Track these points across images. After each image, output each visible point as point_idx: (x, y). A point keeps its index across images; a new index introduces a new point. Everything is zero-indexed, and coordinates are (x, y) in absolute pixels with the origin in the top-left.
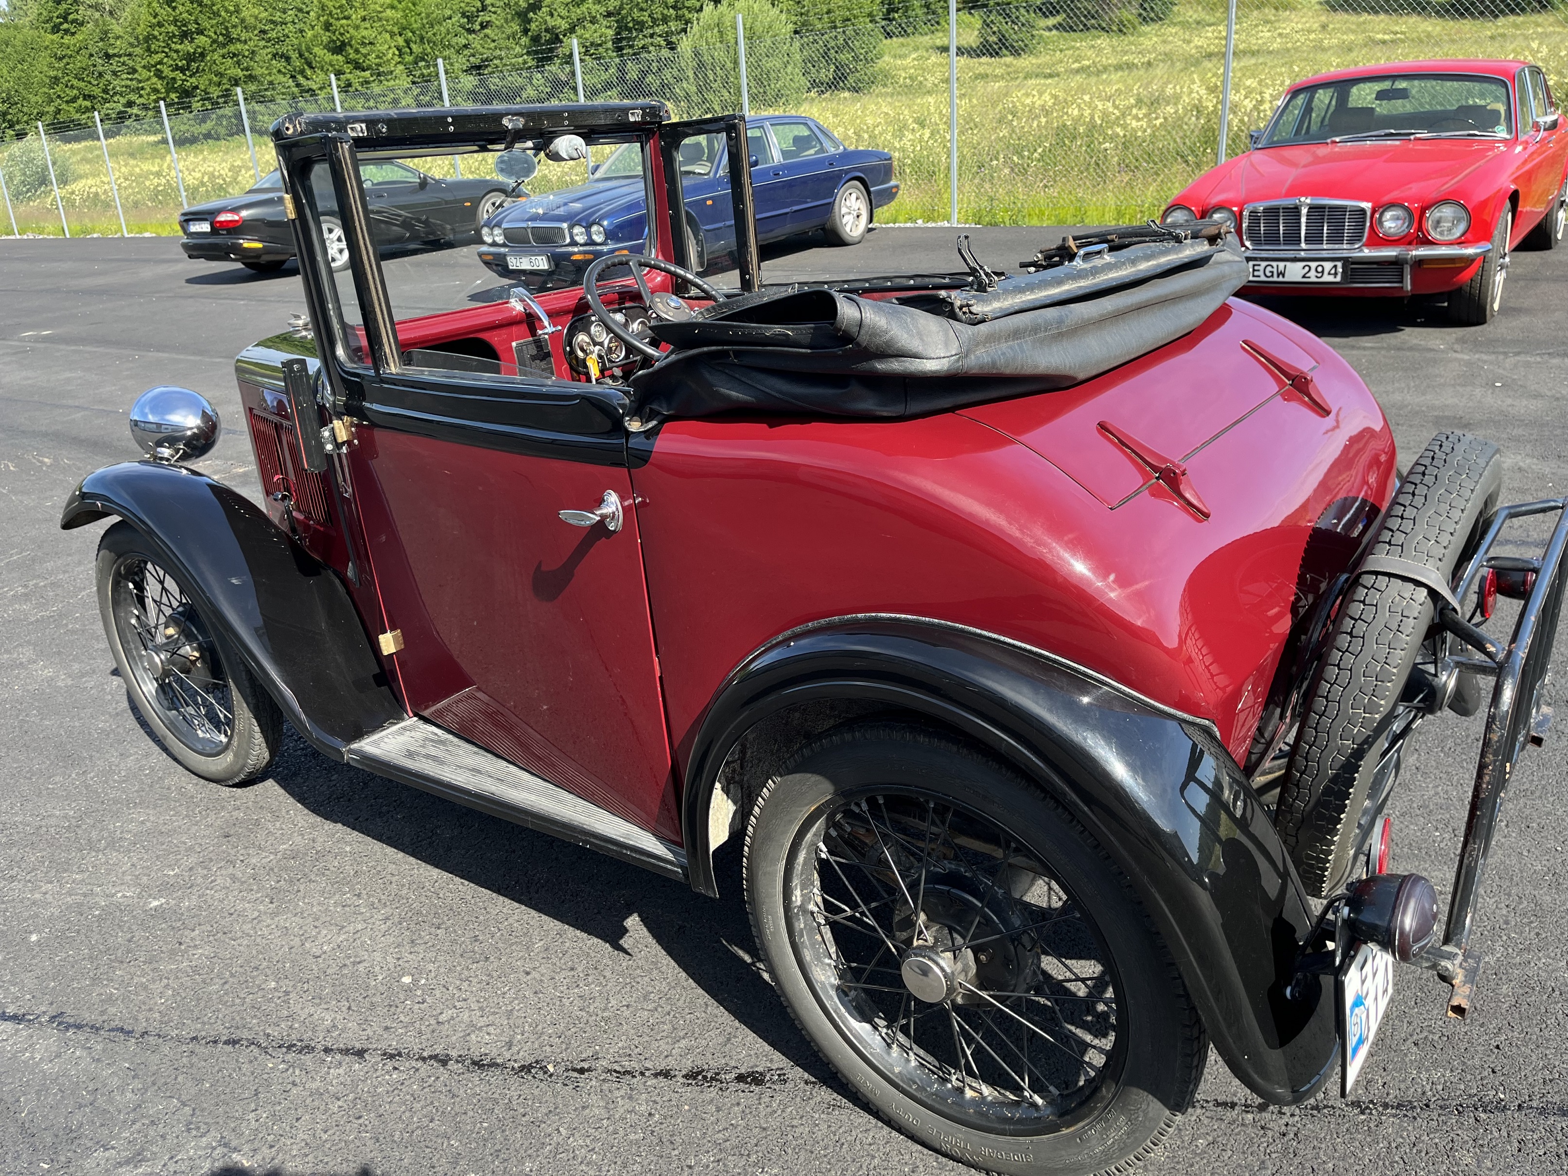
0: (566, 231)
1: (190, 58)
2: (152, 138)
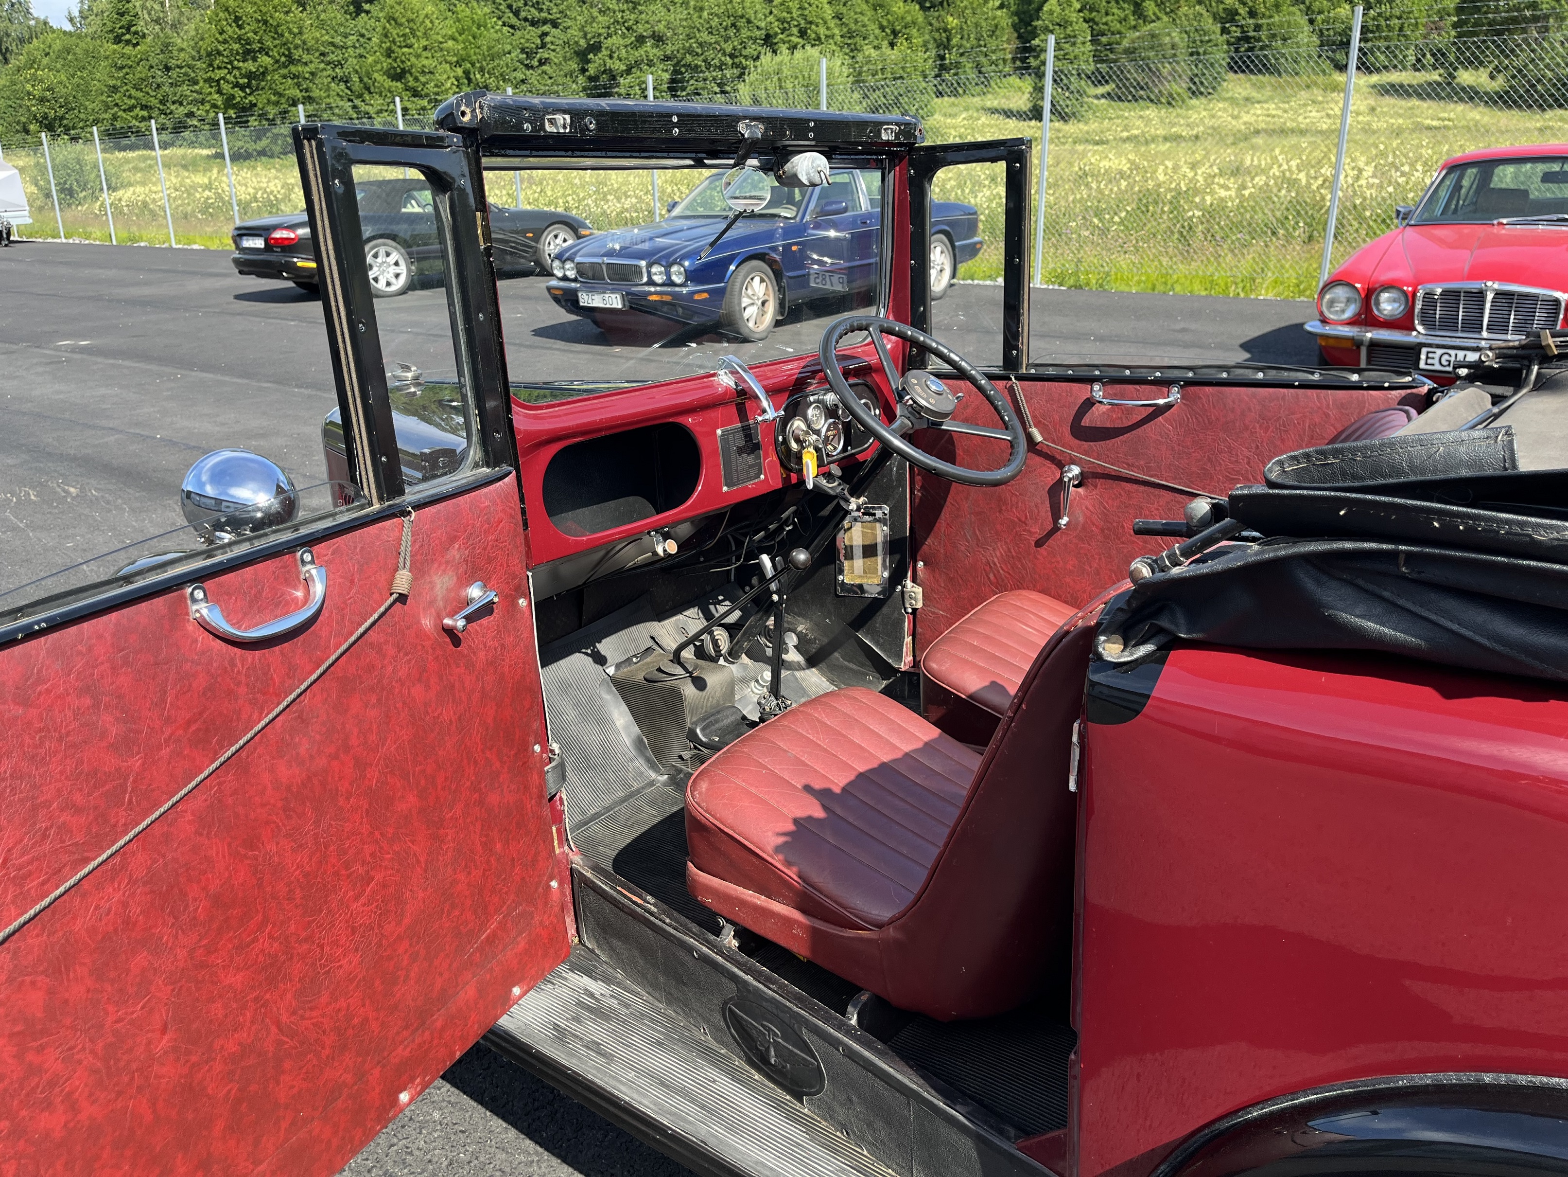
0: (644, 270)
1: (250, 75)
2: (205, 152)
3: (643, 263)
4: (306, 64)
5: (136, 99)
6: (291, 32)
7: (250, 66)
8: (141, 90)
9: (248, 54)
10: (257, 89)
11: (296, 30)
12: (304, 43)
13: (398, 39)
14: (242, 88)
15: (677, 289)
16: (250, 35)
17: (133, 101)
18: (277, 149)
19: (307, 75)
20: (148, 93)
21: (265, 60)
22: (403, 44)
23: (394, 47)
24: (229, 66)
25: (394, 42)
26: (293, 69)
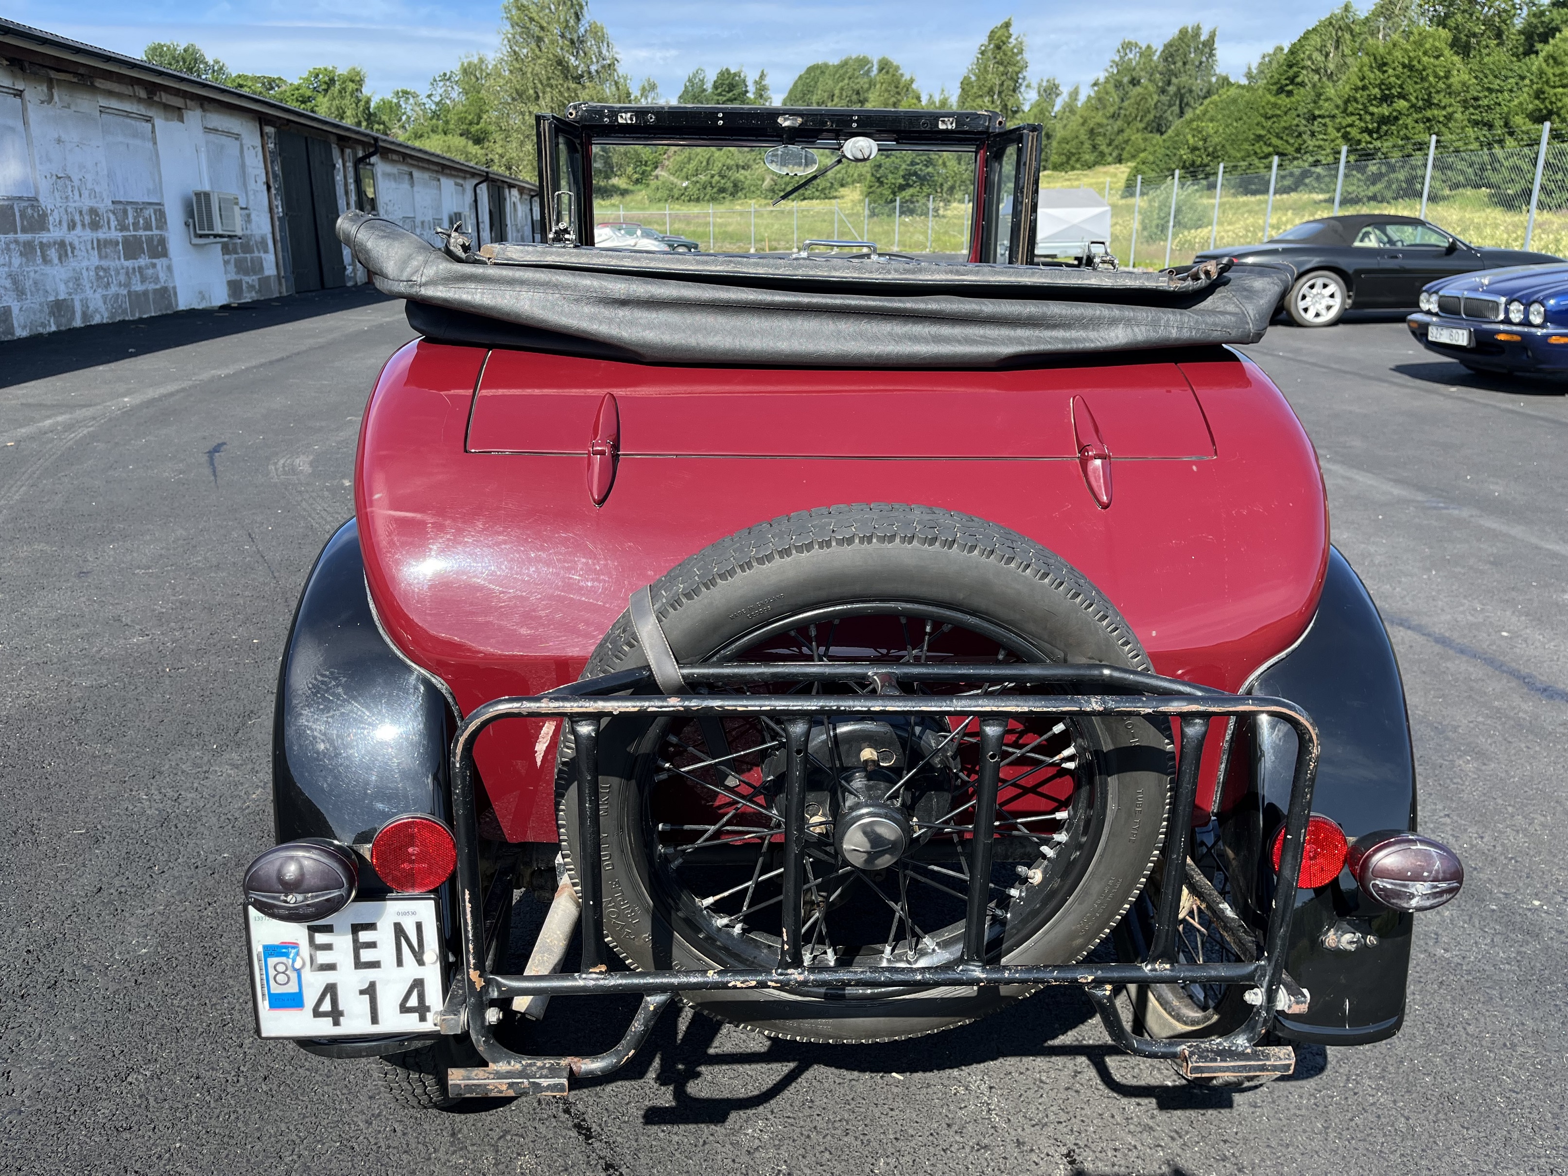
0: (1502, 308)
3: (1503, 300)
4: (1444, 108)
5: (1275, 147)
6: (1436, 76)
7: (1385, 110)
8: (1282, 138)
9: (1386, 99)
10: (1385, 135)
11: (1442, 74)
12: (1449, 86)
13: (1552, 78)
14: (1370, 132)
15: (1533, 330)
16: (1393, 79)
17: (1271, 149)
18: (1389, 194)
19: (1441, 119)
20: (1287, 141)
21: (1402, 104)
22: (1558, 83)
23: (1546, 88)
24: (1362, 112)
25: (1547, 82)
26: (1428, 114)
